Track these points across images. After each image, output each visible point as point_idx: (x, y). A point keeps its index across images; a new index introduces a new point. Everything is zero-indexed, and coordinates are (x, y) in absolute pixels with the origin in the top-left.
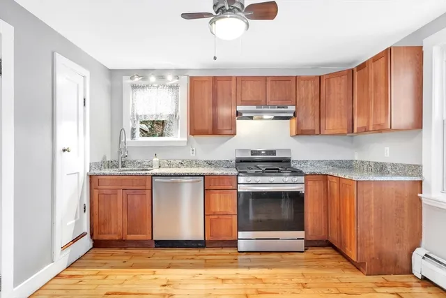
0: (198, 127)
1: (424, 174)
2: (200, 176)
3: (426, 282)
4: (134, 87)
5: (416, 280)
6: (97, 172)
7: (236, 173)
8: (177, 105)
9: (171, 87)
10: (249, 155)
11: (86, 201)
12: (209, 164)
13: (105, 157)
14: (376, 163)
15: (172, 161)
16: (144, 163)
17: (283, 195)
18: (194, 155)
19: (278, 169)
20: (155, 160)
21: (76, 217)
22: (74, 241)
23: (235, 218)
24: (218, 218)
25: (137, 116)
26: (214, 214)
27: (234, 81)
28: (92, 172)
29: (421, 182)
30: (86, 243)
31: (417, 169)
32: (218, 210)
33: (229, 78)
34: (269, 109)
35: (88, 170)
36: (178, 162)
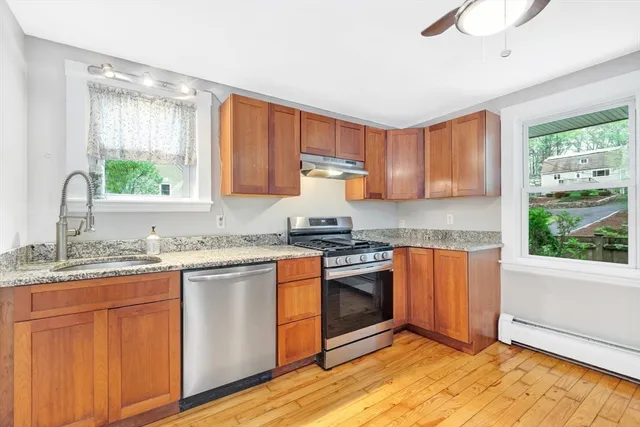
0: (247, 182)
1: (504, 241)
2: (271, 261)
3: (517, 347)
4: (96, 89)
5: (506, 348)
7: (320, 253)
8: (192, 141)
9: (180, 105)
12: (251, 240)
13: (17, 239)
14: (435, 232)
15: (184, 240)
16: (123, 247)
18: (223, 227)
20: (152, 237)
23: (318, 320)
24: (297, 326)
25: (103, 150)
26: (291, 320)
27: (297, 117)
29: (500, 249)
31: (495, 236)
32: (296, 313)
33: (290, 111)
34: (338, 164)
36: (195, 240)
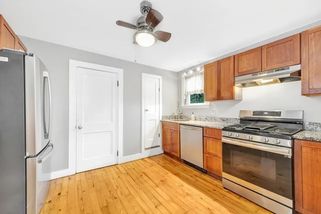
2: (200, 127)
4: (186, 78)
6: (166, 120)
7: (222, 127)
10: (250, 115)
11: (160, 132)
12: (223, 120)
13: (174, 113)
15: (202, 117)
17: (263, 154)
18: (214, 114)
19: (259, 129)
20: (193, 116)
21: (154, 138)
22: (152, 148)
24: (211, 157)
25: (188, 93)
26: (209, 153)
28: (163, 120)
30: (160, 151)
32: (211, 152)
34: (266, 74)
35: (161, 119)
36: (204, 118)
